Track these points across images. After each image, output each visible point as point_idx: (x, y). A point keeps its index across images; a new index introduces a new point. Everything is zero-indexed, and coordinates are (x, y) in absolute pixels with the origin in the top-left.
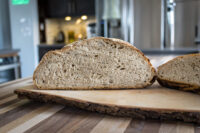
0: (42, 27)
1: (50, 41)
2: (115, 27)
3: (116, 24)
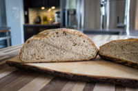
0: (26, 13)
1: (31, 22)
2: (72, 15)
3: (73, 13)
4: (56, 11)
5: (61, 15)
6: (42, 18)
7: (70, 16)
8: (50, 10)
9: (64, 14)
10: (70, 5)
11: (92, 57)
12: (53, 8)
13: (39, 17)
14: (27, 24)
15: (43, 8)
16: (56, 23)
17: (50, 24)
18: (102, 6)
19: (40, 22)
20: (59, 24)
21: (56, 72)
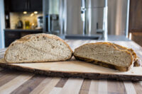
0: (7, 18)
1: (13, 27)
3: (55, 18)
4: (38, 16)
5: (44, 20)
6: (24, 23)
7: (53, 22)
8: (32, 15)
9: (47, 19)
10: (53, 10)
11: (68, 58)
12: (36, 12)
13: (21, 22)
14: (8, 29)
15: (25, 13)
16: (39, 28)
17: (33, 29)
18: (82, 12)
19: (22, 27)
20: (42, 29)
21: (36, 70)
